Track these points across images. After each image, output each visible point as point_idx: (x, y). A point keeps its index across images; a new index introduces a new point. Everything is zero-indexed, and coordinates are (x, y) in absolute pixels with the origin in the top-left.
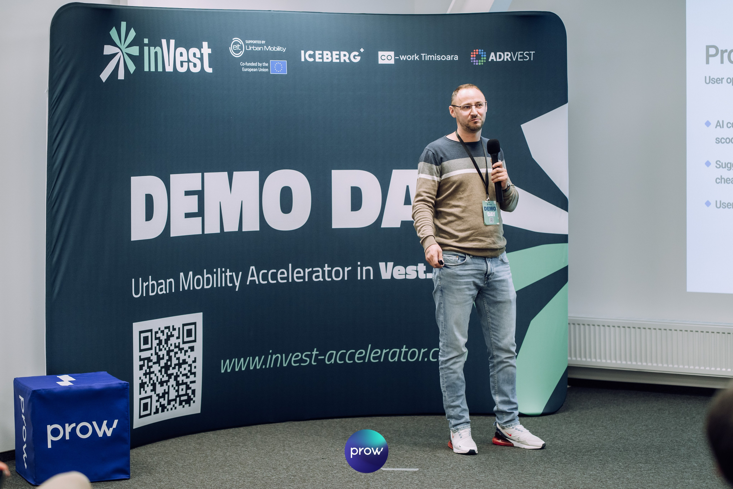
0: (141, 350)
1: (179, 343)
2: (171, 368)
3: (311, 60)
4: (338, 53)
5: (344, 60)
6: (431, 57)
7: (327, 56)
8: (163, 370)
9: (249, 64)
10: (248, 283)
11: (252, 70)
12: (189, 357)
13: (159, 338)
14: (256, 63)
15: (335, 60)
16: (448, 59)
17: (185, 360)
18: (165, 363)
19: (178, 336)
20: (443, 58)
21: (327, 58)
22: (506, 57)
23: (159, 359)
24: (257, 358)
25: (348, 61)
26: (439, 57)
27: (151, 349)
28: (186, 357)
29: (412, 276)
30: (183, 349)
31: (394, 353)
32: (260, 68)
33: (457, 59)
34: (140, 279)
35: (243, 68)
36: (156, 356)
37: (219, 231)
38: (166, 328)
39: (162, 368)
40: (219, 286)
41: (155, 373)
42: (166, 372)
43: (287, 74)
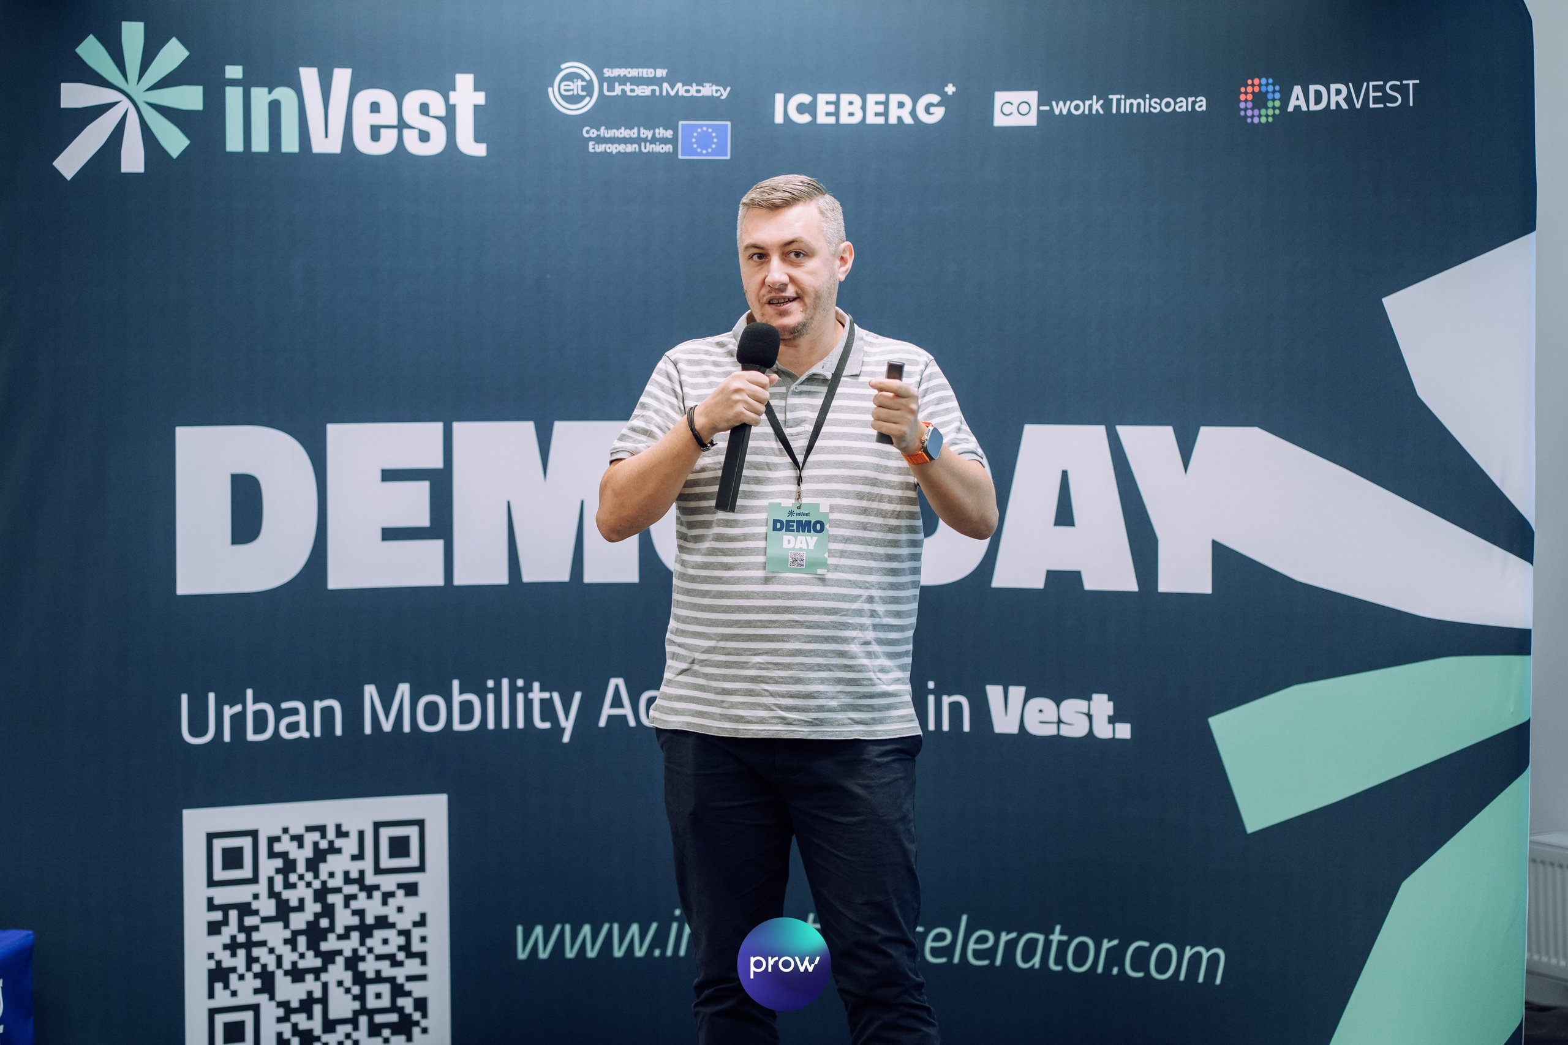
0: (212, 883)
1: (362, 873)
2: (332, 937)
3: (805, 119)
4: (881, 97)
5: (900, 118)
6: (1135, 102)
7: (851, 109)
8: (302, 941)
9: (611, 133)
10: (602, 723)
11: (621, 148)
12: (400, 910)
13: (284, 855)
14: (636, 129)
15: (871, 120)
16: (1180, 107)
17: (385, 917)
18: (308, 923)
19: (356, 852)
20: (1168, 105)
21: (851, 114)
22: (1334, 98)
23: (283, 912)
24: (635, 928)
25: (908, 120)
26: (1156, 103)
27: (255, 880)
28: (390, 911)
29: (1076, 729)
30: (377, 887)
31: (1031, 945)
32: (648, 144)
33: (1204, 108)
34: (212, 696)
35: (591, 144)
36: (273, 902)
37: (502, 579)
38: (309, 829)
39: (296, 933)
40: (506, 725)
41: (270, 945)
42: (313, 945)
43: (728, 157)
